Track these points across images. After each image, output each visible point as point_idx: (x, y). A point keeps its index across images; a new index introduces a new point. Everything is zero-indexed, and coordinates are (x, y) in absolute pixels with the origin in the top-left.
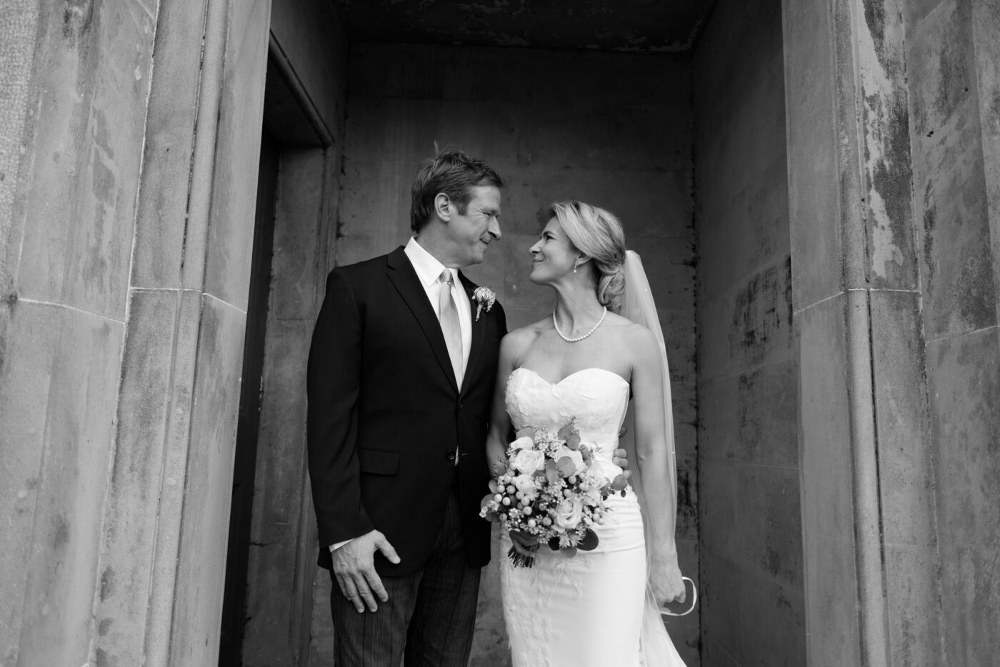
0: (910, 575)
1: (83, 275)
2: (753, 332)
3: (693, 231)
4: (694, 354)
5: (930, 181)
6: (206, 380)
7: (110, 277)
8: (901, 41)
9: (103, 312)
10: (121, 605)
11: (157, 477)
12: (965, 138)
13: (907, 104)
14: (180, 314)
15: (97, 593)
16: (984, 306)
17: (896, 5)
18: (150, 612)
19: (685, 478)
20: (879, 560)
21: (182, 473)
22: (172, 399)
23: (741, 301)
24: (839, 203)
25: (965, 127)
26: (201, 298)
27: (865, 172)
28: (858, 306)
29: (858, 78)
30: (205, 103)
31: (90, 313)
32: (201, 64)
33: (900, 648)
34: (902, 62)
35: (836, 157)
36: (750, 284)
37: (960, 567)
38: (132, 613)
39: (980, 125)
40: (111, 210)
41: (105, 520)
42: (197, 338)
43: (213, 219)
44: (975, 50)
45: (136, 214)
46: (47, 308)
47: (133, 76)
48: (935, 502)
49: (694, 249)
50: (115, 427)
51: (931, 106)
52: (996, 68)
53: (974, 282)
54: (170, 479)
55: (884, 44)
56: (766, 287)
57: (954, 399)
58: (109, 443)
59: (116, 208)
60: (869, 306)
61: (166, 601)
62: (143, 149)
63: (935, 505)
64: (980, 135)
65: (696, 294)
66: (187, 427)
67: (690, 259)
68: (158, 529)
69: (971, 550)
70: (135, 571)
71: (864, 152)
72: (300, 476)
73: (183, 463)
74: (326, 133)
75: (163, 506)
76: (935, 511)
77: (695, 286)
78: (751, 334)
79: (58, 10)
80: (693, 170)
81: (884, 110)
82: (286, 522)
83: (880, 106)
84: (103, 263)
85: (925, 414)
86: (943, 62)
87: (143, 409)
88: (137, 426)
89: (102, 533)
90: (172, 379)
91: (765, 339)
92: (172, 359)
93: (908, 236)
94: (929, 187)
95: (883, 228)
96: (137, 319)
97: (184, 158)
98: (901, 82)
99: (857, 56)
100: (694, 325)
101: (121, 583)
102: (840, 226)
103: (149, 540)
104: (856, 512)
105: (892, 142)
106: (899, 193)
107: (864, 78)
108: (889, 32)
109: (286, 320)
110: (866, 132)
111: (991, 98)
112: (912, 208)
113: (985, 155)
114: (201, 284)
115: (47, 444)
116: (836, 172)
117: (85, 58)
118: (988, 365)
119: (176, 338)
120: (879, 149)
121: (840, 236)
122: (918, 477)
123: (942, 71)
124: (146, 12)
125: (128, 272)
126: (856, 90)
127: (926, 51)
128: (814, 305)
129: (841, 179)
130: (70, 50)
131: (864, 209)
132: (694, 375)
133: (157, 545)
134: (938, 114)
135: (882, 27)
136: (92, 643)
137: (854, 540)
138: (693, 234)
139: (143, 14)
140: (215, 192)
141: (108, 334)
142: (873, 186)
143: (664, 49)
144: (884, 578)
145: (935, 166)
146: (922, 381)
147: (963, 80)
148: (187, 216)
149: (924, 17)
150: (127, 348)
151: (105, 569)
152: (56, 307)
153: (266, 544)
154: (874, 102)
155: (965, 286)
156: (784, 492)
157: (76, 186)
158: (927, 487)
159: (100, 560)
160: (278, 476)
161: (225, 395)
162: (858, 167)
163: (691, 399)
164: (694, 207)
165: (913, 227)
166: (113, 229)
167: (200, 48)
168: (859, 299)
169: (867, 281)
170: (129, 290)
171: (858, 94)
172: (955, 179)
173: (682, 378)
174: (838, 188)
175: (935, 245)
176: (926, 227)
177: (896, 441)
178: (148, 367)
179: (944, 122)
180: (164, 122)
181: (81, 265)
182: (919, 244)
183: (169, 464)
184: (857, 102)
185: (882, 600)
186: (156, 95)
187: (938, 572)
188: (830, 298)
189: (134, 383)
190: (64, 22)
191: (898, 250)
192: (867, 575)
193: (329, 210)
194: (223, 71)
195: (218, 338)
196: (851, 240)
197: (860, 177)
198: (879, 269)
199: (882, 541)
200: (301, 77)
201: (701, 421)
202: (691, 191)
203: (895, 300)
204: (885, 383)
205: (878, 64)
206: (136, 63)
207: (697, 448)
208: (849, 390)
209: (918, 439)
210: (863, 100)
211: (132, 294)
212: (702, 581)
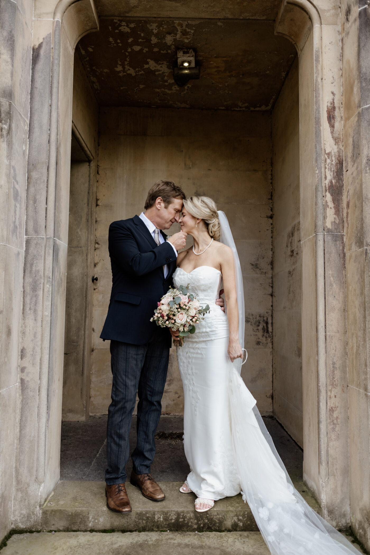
0: (336, 345)
1: (12, 232)
2: (293, 250)
3: (271, 201)
4: (271, 261)
5: (349, 189)
6: (56, 274)
7: (19, 233)
8: (342, 129)
9: (17, 247)
10: (29, 361)
11: (41, 312)
12: (358, 174)
13: (343, 156)
14: (46, 247)
15: (20, 357)
16: (361, 240)
17: (340, 113)
18: (41, 364)
19: (266, 320)
20: (324, 339)
21: (50, 311)
22: (44, 281)
23: (289, 236)
24: (315, 198)
25: (358, 169)
26: (53, 240)
27: (325, 185)
28: (320, 240)
29: (324, 145)
30: (51, 158)
31: (14, 247)
32: (49, 141)
33: (331, 372)
34: (342, 138)
35: (314, 179)
36: (292, 228)
37: (353, 340)
38: (34, 364)
39: (362, 169)
40: (18, 205)
41: (21, 329)
42: (52, 256)
43: (56, 207)
45: (26, 206)
46: (2, 246)
47: (22, 148)
48: (346, 317)
49: (272, 210)
50: (22, 293)
51: (350, 158)
52: (368, 147)
53: (359, 231)
54: (45, 312)
55: (335, 130)
56: (298, 230)
57: (353, 276)
58: (21, 299)
59: (20, 205)
60: (324, 240)
61: (46, 359)
62: (27, 179)
64: (362, 173)
65: (272, 232)
66: (51, 292)
67: (269, 215)
68: (42, 332)
69: (356, 333)
70: (34, 348)
71: (325, 176)
73: (50, 306)
74: (90, 155)
75: (43, 323)
76: (347, 320)
77: (272, 228)
78: (292, 251)
80: (272, 171)
81: (333, 158)
83: (332, 157)
84: (17, 227)
85: (345, 283)
86: (353, 141)
87: (33, 285)
88: (31, 292)
89: (20, 334)
90: (44, 273)
91: (297, 254)
92: (44, 265)
93: (341, 211)
94: (348, 192)
95: (331, 208)
96: (28, 249)
97: (44, 182)
98: (341, 147)
99: (323, 135)
100: (271, 247)
101: (29, 352)
102: (315, 207)
103: (39, 337)
104: (316, 321)
105: (336, 172)
106: (338, 194)
107: (326, 145)
108: (337, 125)
109: (73, 247)
110: (325, 168)
111: (366, 159)
112: (343, 200)
113: (363, 181)
114: (53, 234)
115: (5, 298)
116: (314, 185)
117: (8, 146)
119: (45, 257)
120: (331, 175)
121: (315, 211)
122: (341, 307)
123: (353, 145)
124: (25, 120)
125: (24, 230)
126: (323, 150)
127: (349, 135)
128: (307, 239)
129: (316, 187)
130: (3, 143)
131: (324, 200)
132: (271, 271)
133: (42, 338)
134: (351, 162)
135: (334, 123)
136: (18, 376)
137: (316, 333)
138: (271, 202)
140: (56, 196)
141: (19, 255)
142: (328, 191)
143: (257, 109)
144: (326, 347)
145: (350, 183)
146: (344, 270)
147: (358, 150)
148: (46, 206)
149: (349, 120)
150: (25, 261)
151: (22, 348)
152: (4, 245)
153: (69, 354)
154: (329, 155)
155: (356, 232)
157: (8, 198)
158: (344, 311)
159: (20, 345)
161: (62, 280)
162: (322, 183)
163: (269, 283)
164: (272, 189)
165: (343, 208)
166: (19, 213)
167: (48, 134)
168: (320, 237)
169: (324, 230)
170: (24, 237)
171: (323, 152)
172: (355, 190)
173: (265, 273)
174: (315, 191)
175: (349, 215)
176: (347, 208)
177: (333, 294)
178: (34, 268)
179: (353, 166)
180: (35, 167)
182: (345, 215)
183: (45, 307)
184: (323, 155)
185: (325, 355)
186: (31, 155)
187: (347, 344)
188: (311, 237)
189: (29, 275)
191: (337, 217)
192: (320, 346)
193: (93, 193)
194: (57, 144)
195: (59, 256)
196: (318, 213)
197: (322, 187)
198: (329, 225)
199: (326, 332)
200: (80, 132)
201: (273, 293)
202: (270, 181)
203: (335, 237)
204: (329, 271)
205: (332, 139)
206: (24, 143)
207: (272, 306)
208: (316, 274)
209: (341, 293)
210: (325, 154)
211: (26, 239)
212: (273, 367)
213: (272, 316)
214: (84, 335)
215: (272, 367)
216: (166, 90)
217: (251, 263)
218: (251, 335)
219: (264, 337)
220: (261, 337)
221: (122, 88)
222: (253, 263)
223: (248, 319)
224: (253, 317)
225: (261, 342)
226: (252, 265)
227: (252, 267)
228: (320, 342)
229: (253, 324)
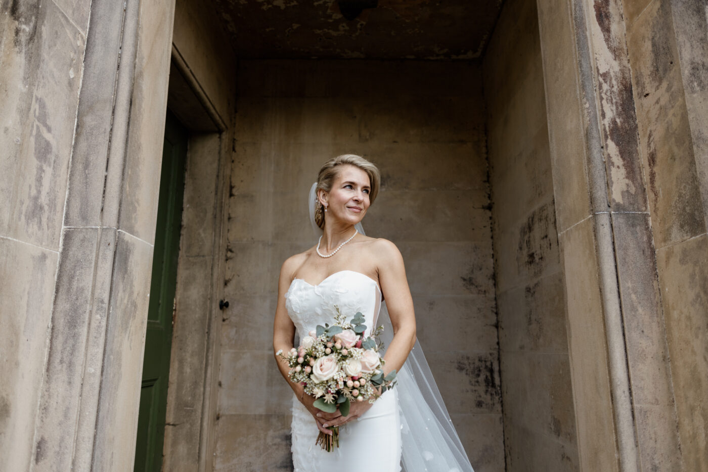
0: (656, 429)
1: (26, 216)
2: (533, 254)
3: (488, 185)
4: (492, 274)
5: (651, 131)
6: (120, 295)
7: (48, 218)
8: (624, 34)
9: (41, 244)
10: (51, 467)
11: (81, 367)
12: (673, 98)
13: (630, 78)
14: (100, 245)
15: (33, 458)
16: (695, 219)
17: (618, 8)
18: (73, 471)
19: (490, 366)
20: (631, 418)
21: (100, 364)
22: (92, 308)
23: (523, 232)
24: (585, 151)
25: (673, 90)
26: (116, 233)
27: (603, 127)
28: (603, 225)
29: (594, 61)
30: (120, 93)
31: (30, 244)
32: (119, 66)
34: (625, 48)
35: (581, 118)
36: (529, 219)
37: (693, 421)
39: (683, 87)
40: (48, 170)
41: (40, 401)
42: (112, 263)
43: (126, 176)
44: (676, 34)
45: (69, 173)
47: (67, 75)
48: (671, 371)
49: (489, 197)
50: (50, 330)
51: (647, 77)
52: (692, 46)
53: (687, 202)
54: (90, 368)
55: (611, 36)
56: (540, 220)
57: (680, 291)
58: (45, 343)
59: (53, 169)
60: (612, 225)
61: (85, 462)
62: (75, 127)
63: (671, 373)
64: (683, 94)
65: (492, 230)
66: (104, 329)
67: (486, 204)
68: (80, 407)
69: (700, 407)
70: (62, 440)
71: (601, 113)
72: (203, 372)
73: (100, 356)
74: (220, 122)
75: (84, 389)
76: (672, 378)
77: (491, 224)
78: (532, 256)
79: (10, 27)
80: (486, 141)
81: (614, 82)
82: (193, 407)
83: (611, 80)
84: (41, 208)
85: (659, 305)
86: (654, 45)
87: (71, 316)
88: (67, 329)
89: (38, 411)
90: (93, 294)
91: (541, 258)
92: (93, 278)
93: (638, 172)
94: (650, 136)
95: (618, 167)
96: (68, 249)
97: (105, 133)
98: (625, 62)
99: (592, 45)
100: (492, 252)
101: (51, 448)
102: (587, 167)
103: (74, 415)
104: (611, 381)
105: (621, 105)
106: (629, 141)
107: (598, 60)
108: (614, 27)
109: (192, 257)
110: (602, 99)
111: (689, 67)
112: (638, 152)
113: (688, 108)
114: (116, 223)
116: (582, 128)
117: (30, 61)
118: (702, 263)
119: (96, 263)
120: (612, 110)
121: (587, 175)
122: (657, 353)
123: (653, 51)
124: (78, 31)
125: (62, 215)
126: (593, 69)
127: (641, 39)
128: (572, 227)
129: (585, 132)
130: (19, 55)
131: (603, 154)
132: (493, 289)
133: (79, 419)
134: (653, 82)
135: (609, 24)
137: (611, 403)
138: (489, 187)
139: (76, 33)
140: (128, 157)
141: (45, 261)
142: (609, 137)
143: (461, 57)
144: (635, 432)
145: (653, 120)
146: (655, 280)
147: (668, 56)
148: (106, 174)
149: (638, 15)
150: (60, 271)
151: (40, 439)
152: (3, 238)
153: (178, 425)
154: (606, 77)
155: (680, 205)
156: (561, 372)
157: (21, 151)
158: (664, 360)
159: (36, 432)
160: (186, 372)
161: (135, 306)
162: (597, 124)
163: (492, 307)
164: (488, 167)
165: (641, 166)
166: (51, 184)
167: (117, 55)
168: (604, 220)
169: (609, 206)
170: (62, 228)
171: (594, 72)
172: (668, 128)
173: (485, 291)
174: (584, 140)
175: (657, 177)
176: (650, 165)
177: (638, 326)
178: (75, 284)
179: (657, 88)
180: (91, 108)
181: (24, 208)
182: (646, 178)
183: (89, 356)
184: (594, 78)
185: (635, 449)
186: (85, 89)
187: (677, 427)
188: (583, 221)
189: (64, 297)
190: (14, 35)
191: (630, 183)
192: (622, 430)
193: (224, 176)
194: (135, 71)
195: (129, 263)
196: (595, 177)
197: (599, 131)
198: (617, 197)
199: (632, 403)
200: (200, 83)
201: (500, 323)
202: (485, 156)
203: (631, 219)
204: (627, 282)
205: (607, 50)
206: (71, 66)
207: (498, 343)
208: (600, 289)
209: (654, 325)
210: (598, 76)
211: (65, 231)
212: (506, 445)
213: (499, 360)
214: (204, 394)
215: (504, 444)
216: (331, 31)
217: (462, 278)
218: (468, 391)
219: (488, 394)
220: (483, 394)
221: (268, 30)
222: (465, 277)
223: (461, 365)
224: (470, 361)
225: (483, 402)
226: (464, 280)
227: (465, 283)
228: (621, 423)
229: (470, 373)
